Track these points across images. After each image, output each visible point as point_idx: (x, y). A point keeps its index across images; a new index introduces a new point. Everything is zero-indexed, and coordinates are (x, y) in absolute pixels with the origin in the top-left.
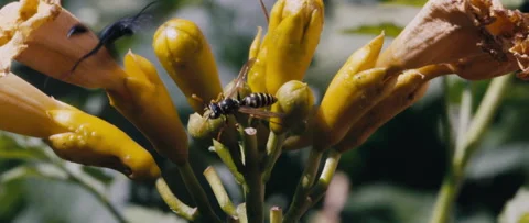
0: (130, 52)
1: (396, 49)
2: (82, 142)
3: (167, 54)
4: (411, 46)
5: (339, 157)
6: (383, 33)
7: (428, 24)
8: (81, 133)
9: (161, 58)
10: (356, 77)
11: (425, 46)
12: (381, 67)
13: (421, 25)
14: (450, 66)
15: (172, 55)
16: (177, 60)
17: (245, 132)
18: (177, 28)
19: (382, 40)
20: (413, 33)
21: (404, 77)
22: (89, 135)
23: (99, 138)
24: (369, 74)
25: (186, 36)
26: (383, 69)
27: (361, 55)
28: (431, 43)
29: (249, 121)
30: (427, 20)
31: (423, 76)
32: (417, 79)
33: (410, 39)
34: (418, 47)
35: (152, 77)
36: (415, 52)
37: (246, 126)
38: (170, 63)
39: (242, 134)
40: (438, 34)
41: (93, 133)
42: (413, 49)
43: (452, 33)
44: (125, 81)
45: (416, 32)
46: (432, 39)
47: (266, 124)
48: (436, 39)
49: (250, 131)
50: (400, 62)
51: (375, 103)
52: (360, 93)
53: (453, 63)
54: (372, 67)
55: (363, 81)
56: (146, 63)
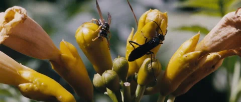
0: (63, 40)
1: (207, 41)
2: (36, 88)
3: (83, 42)
4: (215, 40)
5: (174, 99)
6: (199, 33)
7: (224, 28)
8: (36, 84)
9: (79, 44)
10: (185, 56)
11: (222, 40)
12: (198, 51)
13: (220, 29)
14: (235, 51)
15: (85, 42)
16: (88, 45)
17: (124, 85)
18: (88, 28)
19: (199, 36)
20: (216, 33)
21: (210, 56)
22: (40, 85)
23: (45, 86)
24: (191, 55)
25: (93, 32)
26: (199, 52)
27: (187, 44)
28: (225, 38)
29: (126, 78)
30: (224, 26)
31: (220, 56)
32: (217, 58)
33: (214, 36)
34: (218, 41)
35: (75, 54)
36: (217, 43)
37: (125, 81)
38: (84, 47)
39: (122, 85)
40: (229, 34)
41: (42, 84)
42: (216, 41)
43: (237, 34)
44: (60, 56)
45: (217, 32)
46: (226, 36)
47: (136, 80)
48: (228, 36)
49: (127, 84)
50: (208, 48)
51: (194, 70)
52: (186, 65)
53: (237, 50)
54: (193, 51)
55: (188, 58)
56: (72, 46)
